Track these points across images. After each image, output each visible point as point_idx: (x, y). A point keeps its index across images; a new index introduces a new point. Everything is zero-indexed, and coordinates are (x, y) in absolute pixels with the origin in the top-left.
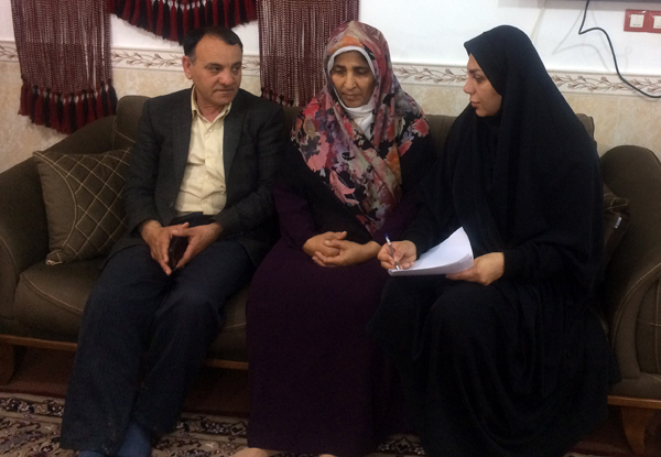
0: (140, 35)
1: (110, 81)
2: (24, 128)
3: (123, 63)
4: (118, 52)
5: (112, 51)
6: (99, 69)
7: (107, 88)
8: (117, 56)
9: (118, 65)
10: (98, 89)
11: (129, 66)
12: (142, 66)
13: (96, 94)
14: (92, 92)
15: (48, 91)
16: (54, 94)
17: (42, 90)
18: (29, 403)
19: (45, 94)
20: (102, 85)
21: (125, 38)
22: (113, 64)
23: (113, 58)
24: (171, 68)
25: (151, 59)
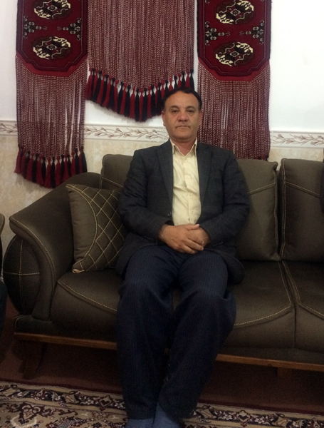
0: (106, 115)
1: (82, 149)
2: (14, 184)
3: (92, 136)
4: (89, 127)
5: (85, 127)
6: (75, 139)
7: (79, 153)
8: (89, 130)
9: (88, 137)
10: (73, 154)
11: (96, 137)
12: (106, 137)
13: (71, 158)
14: (69, 156)
15: (37, 155)
16: (40, 158)
17: (33, 156)
18: (59, 394)
19: (34, 158)
20: (75, 151)
21: (96, 117)
22: (85, 136)
23: (85, 132)
24: (128, 138)
25: (113, 132)
